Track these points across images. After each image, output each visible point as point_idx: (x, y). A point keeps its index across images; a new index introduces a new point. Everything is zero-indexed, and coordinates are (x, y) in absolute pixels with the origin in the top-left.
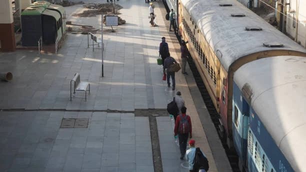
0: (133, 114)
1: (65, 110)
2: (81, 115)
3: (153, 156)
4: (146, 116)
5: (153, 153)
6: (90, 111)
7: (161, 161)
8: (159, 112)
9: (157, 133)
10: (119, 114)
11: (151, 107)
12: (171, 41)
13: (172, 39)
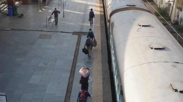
0: (72, 34)
1: (42, 31)
2: (49, 33)
3: (75, 52)
4: (77, 35)
5: (76, 51)
6: (53, 32)
7: (78, 54)
8: (84, 33)
9: (80, 42)
10: (66, 33)
11: (81, 31)
12: (99, 2)
13: (100, 2)
